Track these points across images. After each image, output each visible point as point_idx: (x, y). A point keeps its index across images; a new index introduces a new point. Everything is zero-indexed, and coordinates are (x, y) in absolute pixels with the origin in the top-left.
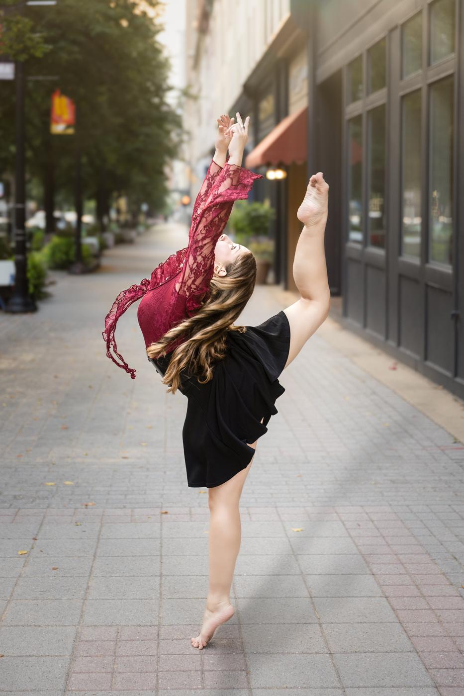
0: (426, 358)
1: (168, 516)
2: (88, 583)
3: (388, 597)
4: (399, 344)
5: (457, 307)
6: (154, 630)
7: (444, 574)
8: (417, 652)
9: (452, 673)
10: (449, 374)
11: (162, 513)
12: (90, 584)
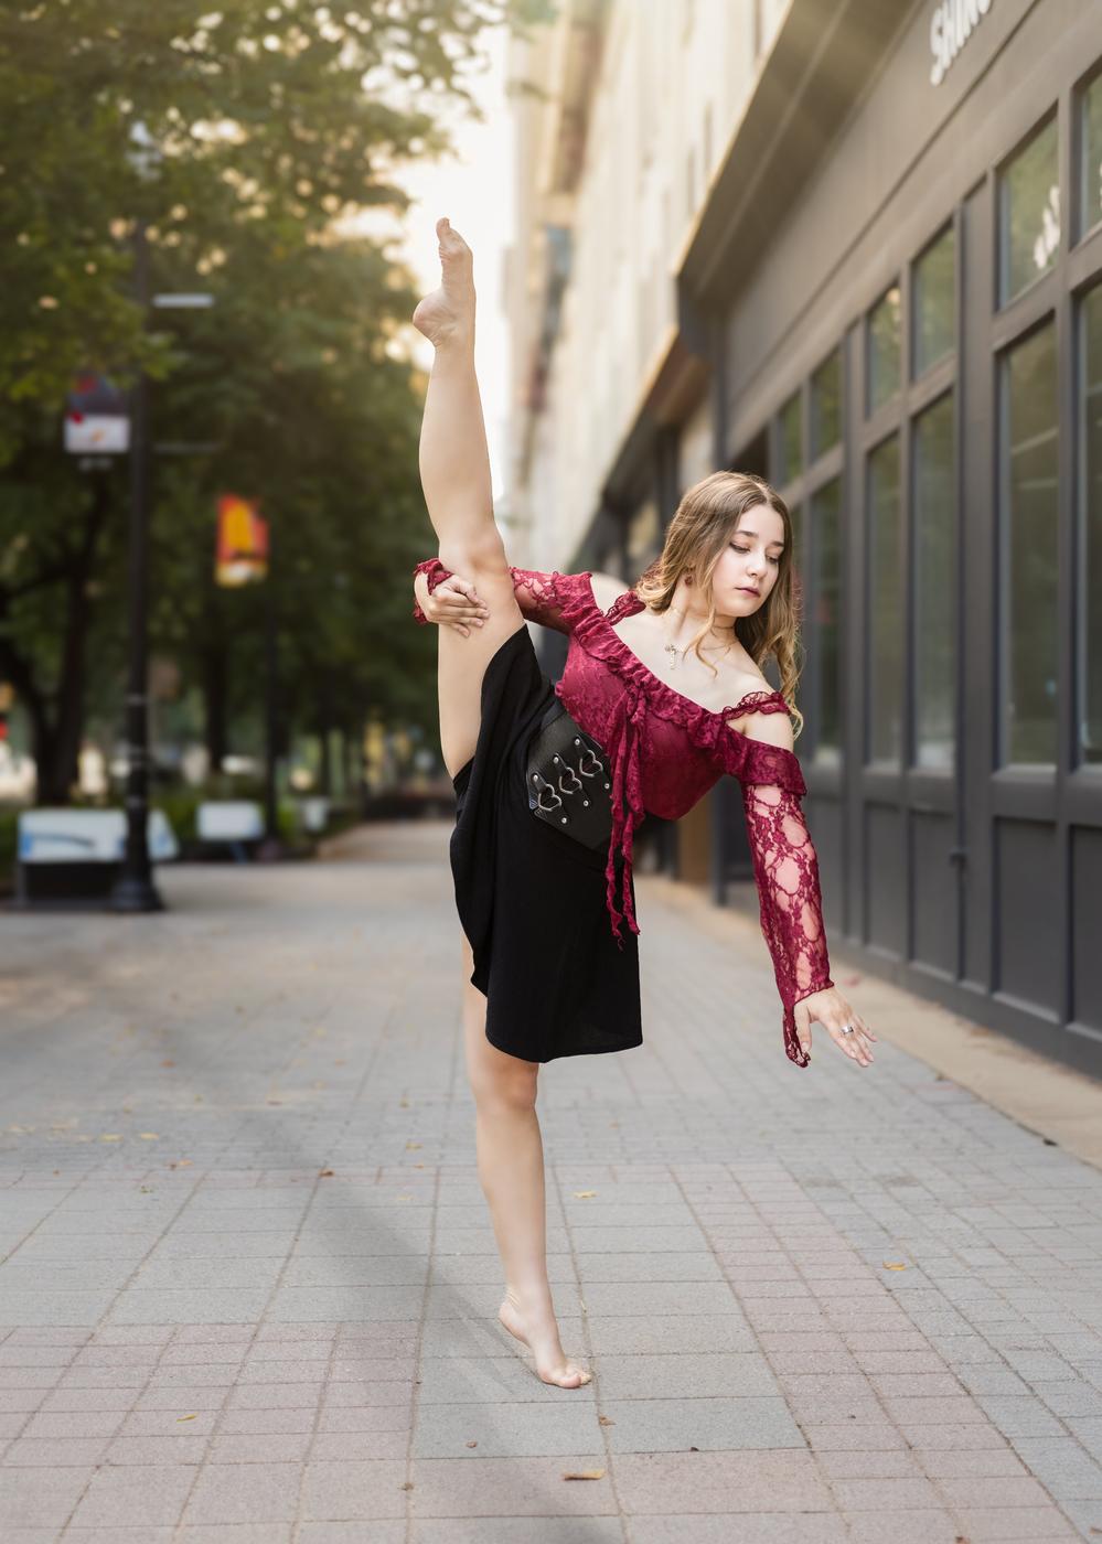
0: (911, 955)
1: (333, 1178)
2: (137, 1268)
3: (734, 1281)
4: (866, 939)
5: (962, 841)
6: (249, 1330)
7: (855, 1251)
8: (765, 1354)
9: (823, 1380)
10: (947, 976)
11: (322, 1175)
12: (141, 1269)
